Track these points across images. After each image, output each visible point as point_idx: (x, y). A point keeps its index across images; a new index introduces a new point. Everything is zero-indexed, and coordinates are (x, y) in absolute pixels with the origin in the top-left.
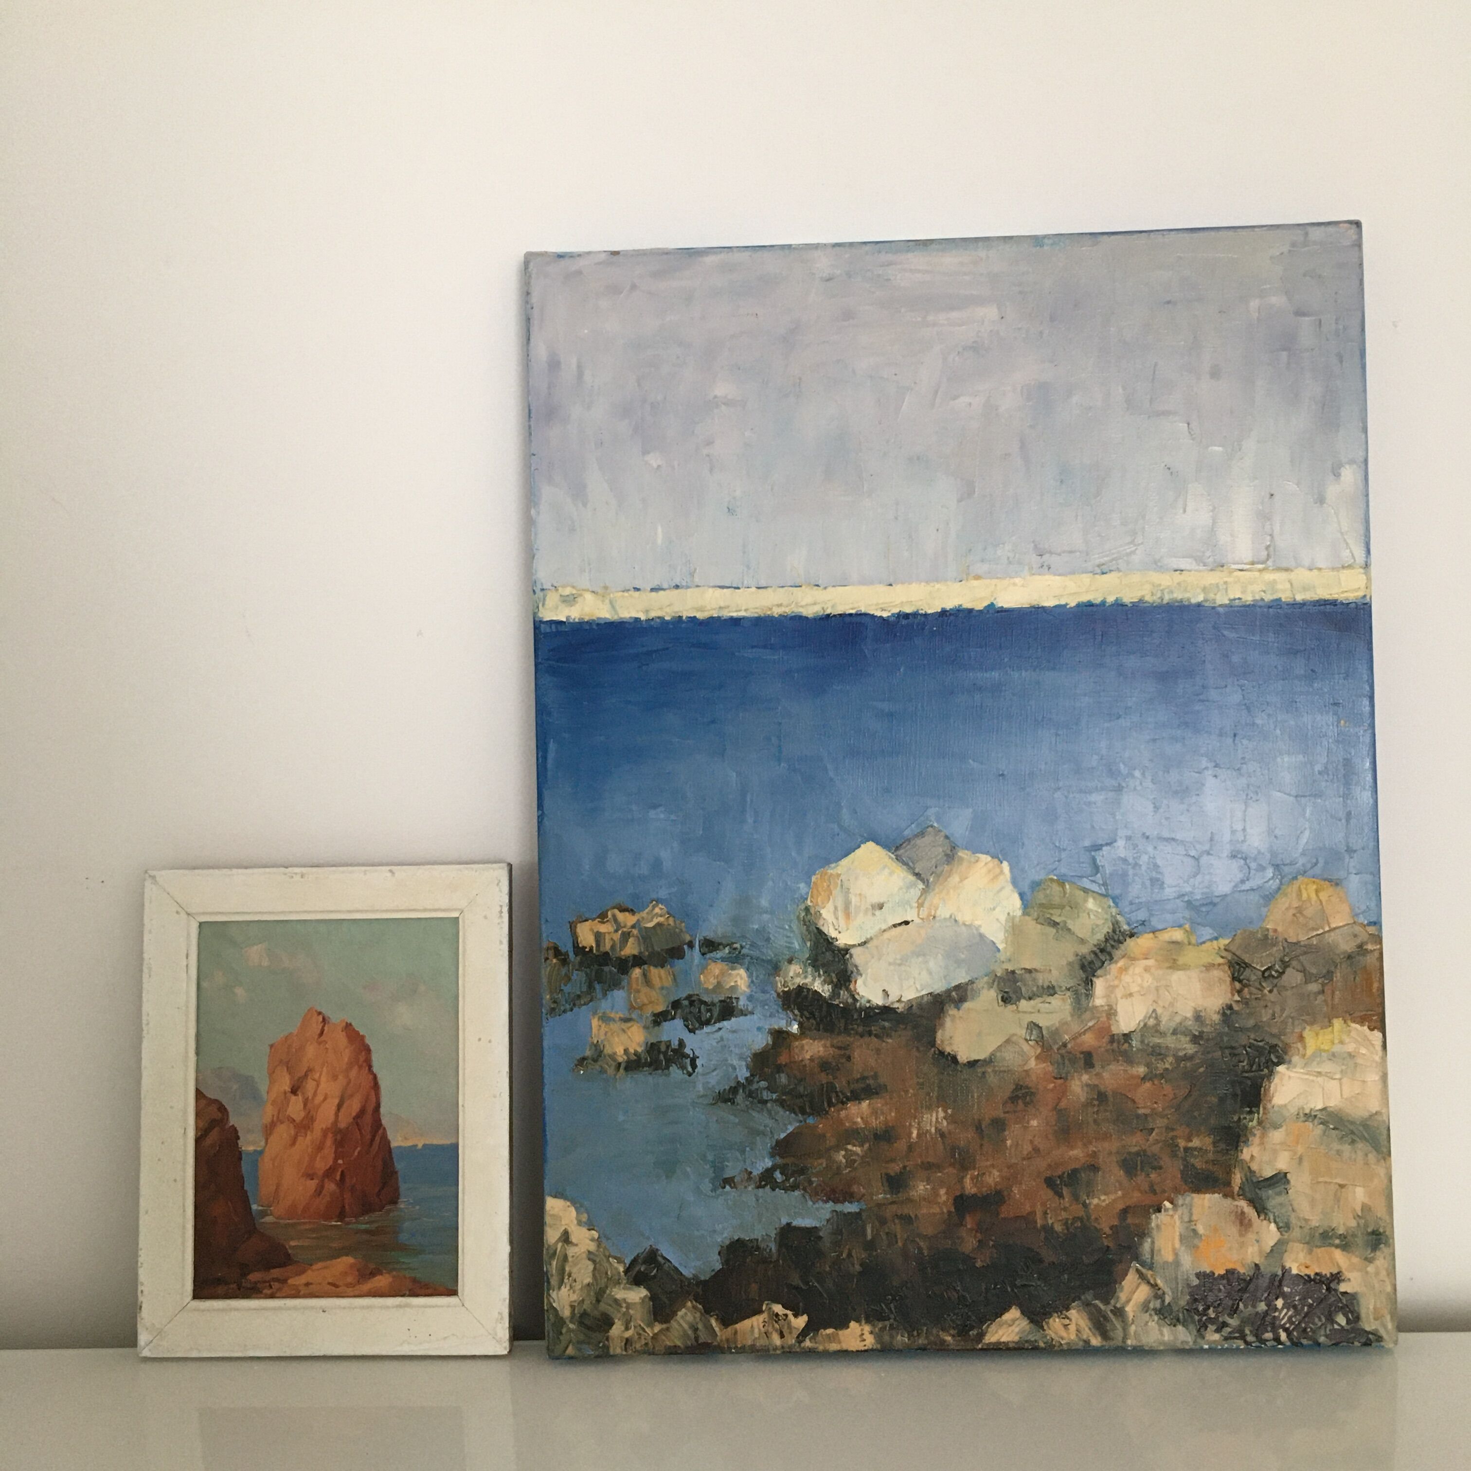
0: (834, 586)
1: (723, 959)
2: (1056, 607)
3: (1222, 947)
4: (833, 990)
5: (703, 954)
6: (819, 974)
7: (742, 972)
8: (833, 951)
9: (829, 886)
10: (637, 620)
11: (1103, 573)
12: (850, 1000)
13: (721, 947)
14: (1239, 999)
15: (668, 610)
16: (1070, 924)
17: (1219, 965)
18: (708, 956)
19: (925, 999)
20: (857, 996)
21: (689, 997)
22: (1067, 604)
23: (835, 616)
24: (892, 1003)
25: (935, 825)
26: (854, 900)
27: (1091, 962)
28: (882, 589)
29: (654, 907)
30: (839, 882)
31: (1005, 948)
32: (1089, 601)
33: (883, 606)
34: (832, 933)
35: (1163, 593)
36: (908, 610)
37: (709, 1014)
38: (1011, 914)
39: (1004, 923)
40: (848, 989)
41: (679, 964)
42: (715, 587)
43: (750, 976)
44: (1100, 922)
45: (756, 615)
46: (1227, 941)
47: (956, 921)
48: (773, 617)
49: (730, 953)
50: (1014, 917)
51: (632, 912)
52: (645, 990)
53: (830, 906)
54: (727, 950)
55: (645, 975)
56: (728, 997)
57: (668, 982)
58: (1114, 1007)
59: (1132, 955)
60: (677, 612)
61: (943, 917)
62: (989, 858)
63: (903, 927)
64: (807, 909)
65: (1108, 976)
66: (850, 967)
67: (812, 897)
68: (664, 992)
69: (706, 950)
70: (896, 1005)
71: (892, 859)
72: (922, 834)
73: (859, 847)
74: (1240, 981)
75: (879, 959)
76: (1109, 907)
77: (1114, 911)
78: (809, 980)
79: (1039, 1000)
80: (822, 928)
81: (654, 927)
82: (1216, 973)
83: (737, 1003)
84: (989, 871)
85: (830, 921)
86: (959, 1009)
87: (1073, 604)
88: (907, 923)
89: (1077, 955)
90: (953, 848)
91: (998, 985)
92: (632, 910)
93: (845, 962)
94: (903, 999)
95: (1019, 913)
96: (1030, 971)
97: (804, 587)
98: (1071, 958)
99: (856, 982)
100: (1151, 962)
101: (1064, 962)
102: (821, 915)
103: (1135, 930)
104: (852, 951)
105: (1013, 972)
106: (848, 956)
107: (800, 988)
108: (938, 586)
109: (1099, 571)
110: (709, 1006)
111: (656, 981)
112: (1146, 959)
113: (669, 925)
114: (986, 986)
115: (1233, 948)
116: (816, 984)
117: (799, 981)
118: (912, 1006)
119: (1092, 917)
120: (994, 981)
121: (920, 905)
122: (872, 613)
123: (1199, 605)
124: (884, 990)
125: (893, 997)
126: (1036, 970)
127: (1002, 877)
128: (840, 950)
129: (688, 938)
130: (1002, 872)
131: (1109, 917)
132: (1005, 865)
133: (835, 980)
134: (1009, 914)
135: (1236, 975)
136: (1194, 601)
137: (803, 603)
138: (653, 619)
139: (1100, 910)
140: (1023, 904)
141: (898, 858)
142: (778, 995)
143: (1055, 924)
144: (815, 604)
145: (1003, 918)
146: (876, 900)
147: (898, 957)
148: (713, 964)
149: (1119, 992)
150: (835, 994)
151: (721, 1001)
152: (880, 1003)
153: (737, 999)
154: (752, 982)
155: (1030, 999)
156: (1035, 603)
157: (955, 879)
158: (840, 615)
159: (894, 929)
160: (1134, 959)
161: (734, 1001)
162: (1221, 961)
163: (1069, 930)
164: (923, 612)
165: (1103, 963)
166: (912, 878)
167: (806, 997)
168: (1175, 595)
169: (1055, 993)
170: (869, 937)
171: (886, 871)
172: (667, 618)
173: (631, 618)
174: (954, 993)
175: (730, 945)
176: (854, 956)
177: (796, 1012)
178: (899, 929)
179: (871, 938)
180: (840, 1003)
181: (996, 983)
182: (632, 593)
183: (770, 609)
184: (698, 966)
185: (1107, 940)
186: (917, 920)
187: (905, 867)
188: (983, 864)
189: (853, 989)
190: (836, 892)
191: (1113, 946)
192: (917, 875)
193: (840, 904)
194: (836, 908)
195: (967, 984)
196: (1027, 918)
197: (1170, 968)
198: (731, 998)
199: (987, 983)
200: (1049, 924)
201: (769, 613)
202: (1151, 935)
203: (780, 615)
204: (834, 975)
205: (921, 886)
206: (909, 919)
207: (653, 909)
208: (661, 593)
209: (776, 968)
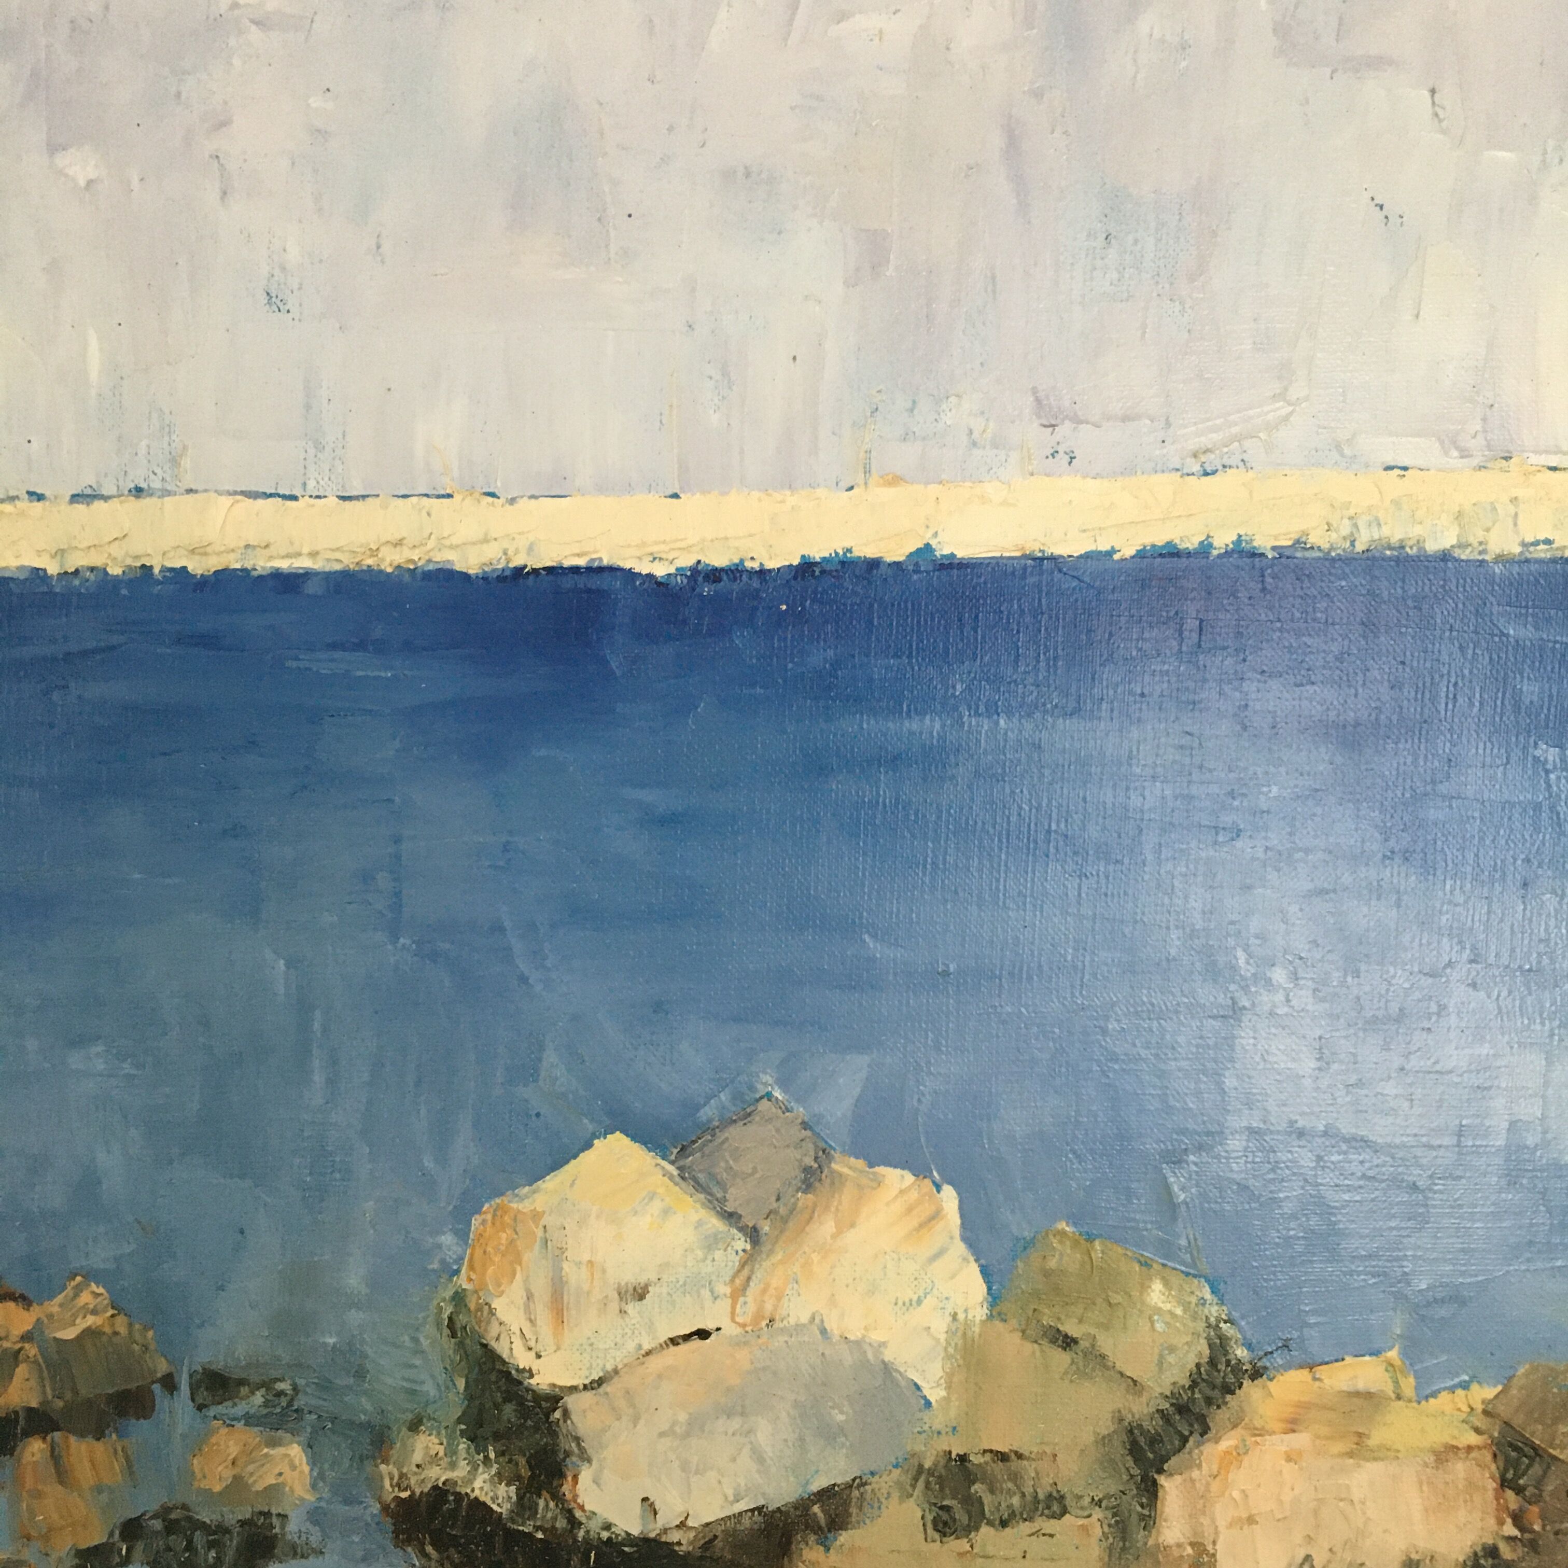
0: (533, 497)
1: (249, 1420)
2: (1087, 556)
3: (1479, 1407)
4: (520, 1497)
5: (200, 1408)
6: (486, 1458)
7: (295, 1451)
8: (521, 1403)
9: (512, 1242)
10: (38, 574)
11: (1206, 474)
12: (561, 1524)
13: (244, 1390)
14: (1515, 1532)
15: (117, 550)
16: (1105, 1344)
17: (1470, 1448)
18: (212, 1411)
19: (746, 1522)
20: (578, 1514)
21: (164, 1513)
22: (1113, 551)
23: (535, 571)
24: (665, 1531)
25: (777, 1094)
26: (575, 1276)
27: (1154, 1440)
28: (656, 503)
29: (78, 1290)
30: (540, 1233)
31: (947, 1399)
32: (1169, 544)
33: (655, 549)
34: (521, 1358)
35: (1356, 526)
36: (719, 560)
37: (213, 1554)
38: (961, 1316)
39: (943, 1337)
40: (557, 1497)
41: (140, 1429)
42: (235, 493)
43: (314, 1461)
44: (1180, 1340)
45: (338, 567)
46: (1490, 1392)
47: (823, 1331)
48: (381, 572)
49: (266, 1404)
50: (967, 1324)
51: (24, 1301)
52: (54, 1490)
53: (516, 1290)
54: (258, 1398)
55: (55, 1455)
56: (261, 1513)
57: (114, 1474)
58: (1210, 1548)
59: (1258, 1423)
60: (137, 557)
61: (792, 1321)
62: (909, 1178)
63: (696, 1343)
64: (459, 1298)
65: (1195, 1474)
66: (565, 1444)
67: (471, 1267)
68: (104, 1497)
69: (203, 1395)
70: (674, 1537)
71: (671, 1178)
72: (744, 1117)
73: (588, 1145)
74: (1519, 1491)
75: (636, 1420)
76: (1202, 1302)
77: (1214, 1311)
78: (461, 1472)
79: (1026, 1528)
80: (493, 1344)
81: (79, 1338)
82: (1460, 1468)
83: (283, 1527)
84: (910, 1210)
85: (515, 1328)
86: (828, 1549)
87: (1128, 551)
88: (703, 1334)
89: (1121, 1420)
90: (824, 1154)
91: (927, 1485)
92: (23, 1298)
93: (552, 1431)
94: (690, 1523)
95: (980, 1313)
96: (1003, 1457)
97: (457, 498)
98: (1106, 1426)
99: (575, 1477)
100: (1302, 1440)
101: (1087, 1437)
102: (492, 1312)
103: (1265, 1362)
104: (570, 1401)
105: (963, 1458)
106: (557, 1414)
107: (439, 1493)
108: (792, 500)
109: (1196, 468)
110: (217, 1533)
111: (84, 1473)
112: (1294, 1431)
113: (116, 1333)
114: (896, 1495)
115: (1501, 1409)
116: (478, 1484)
117: (437, 1475)
118: (716, 1537)
119: (1159, 1326)
120: (916, 1479)
121: (738, 1293)
122: (627, 565)
123: (1445, 557)
124: (645, 1500)
125: (668, 1516)
126: (1020, 1456)
127: (939, 1226)
128: (538, 1397)
129: (162, 1367)
130: (937, 1215)
131: (1201, 1326)
132: (949, 1198)
133: (525, 1472)
134: (954, 1317)
135: (1510, 1475)
136: (1432, 547)
137: (455, 540)
138: (77, 572)
139: (1179, 1311)
140: (989, 1289)
141: (685, 1175)
142: (385, 1508)
143: (1068, 1342)
144: (486, 540)
145: (940, 1325)
146: (630, 1276)
147: (682, 1417)
148: (224, 1431)
149: (1222, 1514)
150: (524, 1506)
151: (243, 1523)
152: (635, 1531)
153: (283, 1517)
154: (321, 1476)
155: (1004, 1524)
156: (1034, 546)
157: (825, 1227)
158: (549, 570)
159: (672, 1348)
160: (1259, 1432)
161: (275, 1521)
162: (1473, 1439)
163: (1103, 1357)
164: (756, 565)
165: (1185, 1440)
166: (716, 1224)
167: (454, 1513)
168: (1386, 531)
169: (1064, 1512)
170: (609, 1367)
171: (656, 1206)
172: (115, 570)
173: (21, 568)
174: (816, 1509)
175: (267, 1385)
176: (574, 1417)
177: (429, 1549)
178: (684, 1348)
179: (616, 1371)
180: (537, 1528)
181: (921, 1484)
182: (24, 504)
183: (374, 553)
184: (184, 1436)
185: (1194, 1385)
186: (730, 1329)
187: (702, 1196)
188: (894, 1192)
189: (569, 1496)
190: (531, 1256)
191: (1209, 1401)
192: (731, 1217)
193: (541, 1287)
194: (530, 1297)
195: (849, 1486)
196: (998, 1324)
197: (1350, 1454)
198: (267, 1515)
199: (899, 1483)
200: (1053, 1341)
201: (370, 562)
202: (1304, 1374)
203: (398, 567)
204: (522, 1461)
205: (741, 1243)
206: (709, 1325)
207: (76, 1295)
208: (98, 505)
209: (379, 1443)
